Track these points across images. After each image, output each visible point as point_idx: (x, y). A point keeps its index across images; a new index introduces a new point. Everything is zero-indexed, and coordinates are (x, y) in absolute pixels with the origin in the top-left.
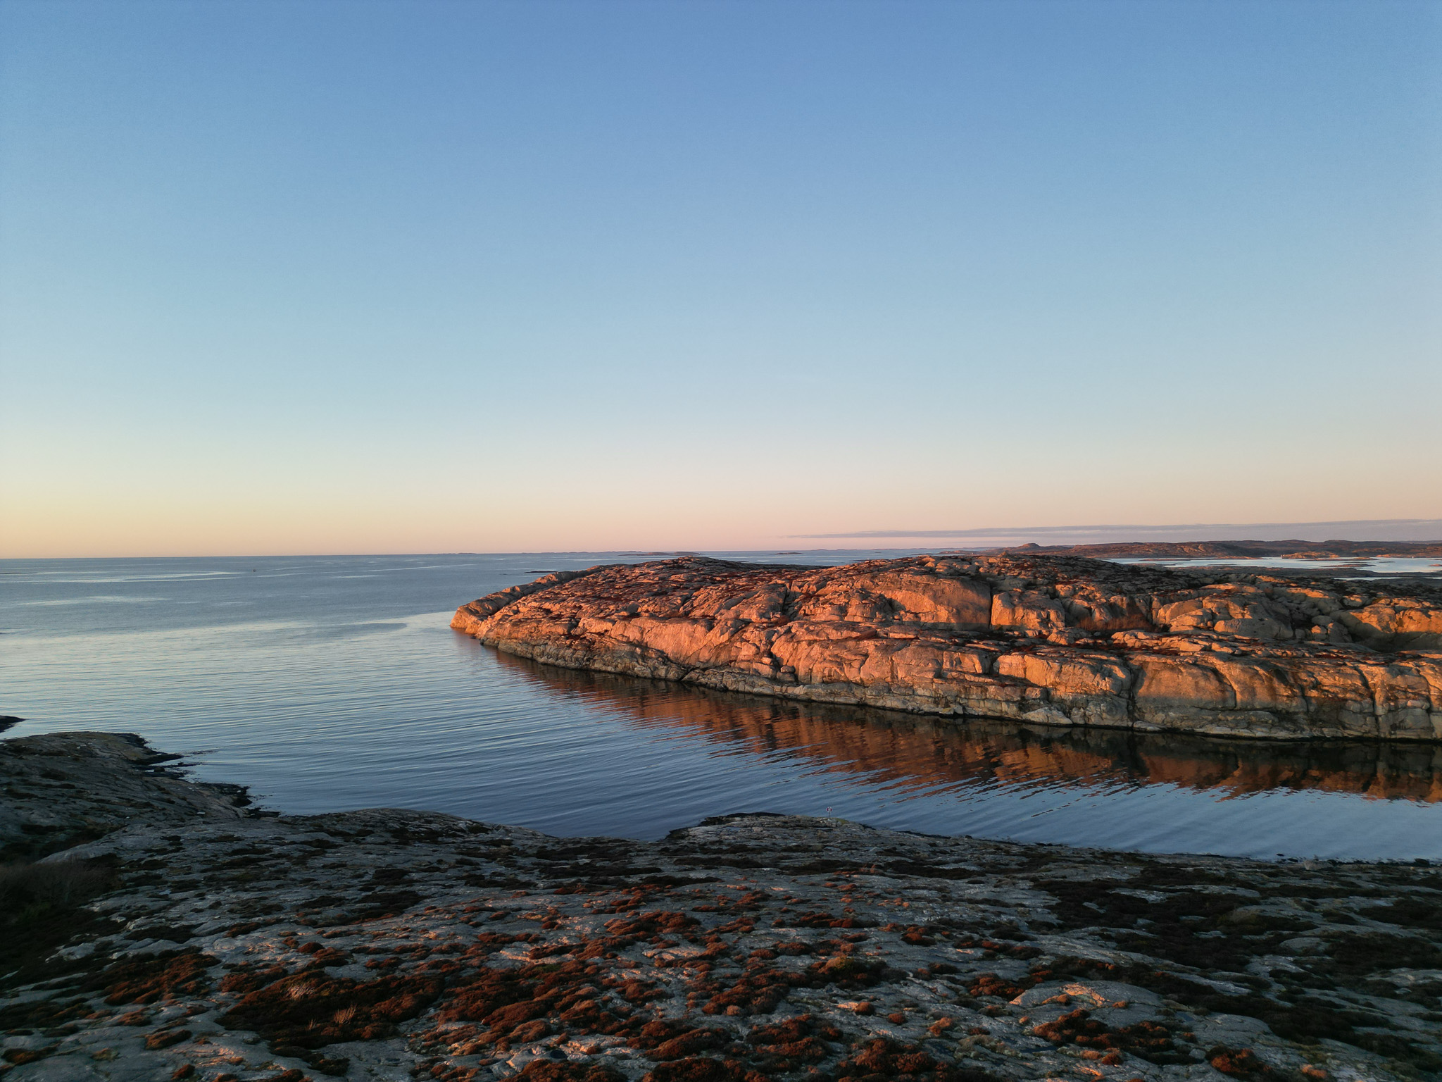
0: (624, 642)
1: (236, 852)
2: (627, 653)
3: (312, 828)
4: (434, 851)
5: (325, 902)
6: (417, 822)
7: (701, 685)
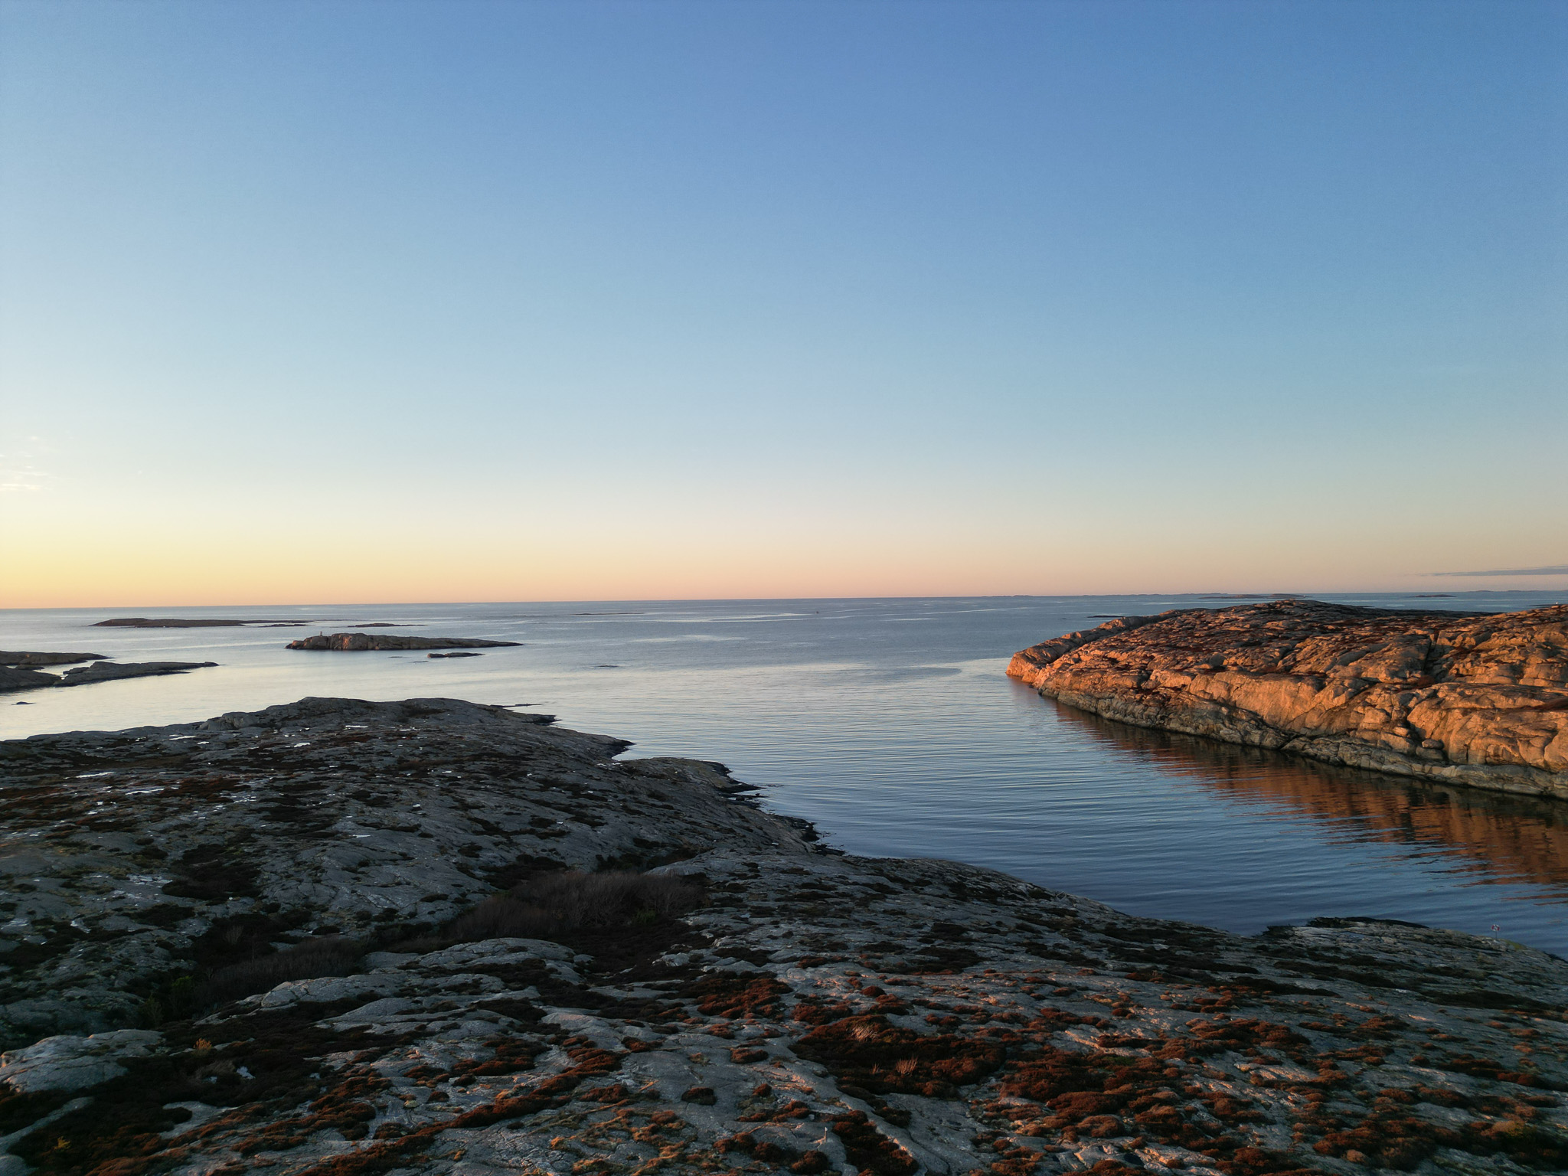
0: (1207, 700)
1: (805, 886)
2: (1210, 713)
3: (872, 871)
4: (993, 911)
5: (886, 947)
6: (975, 879)
7: (1308, 756)
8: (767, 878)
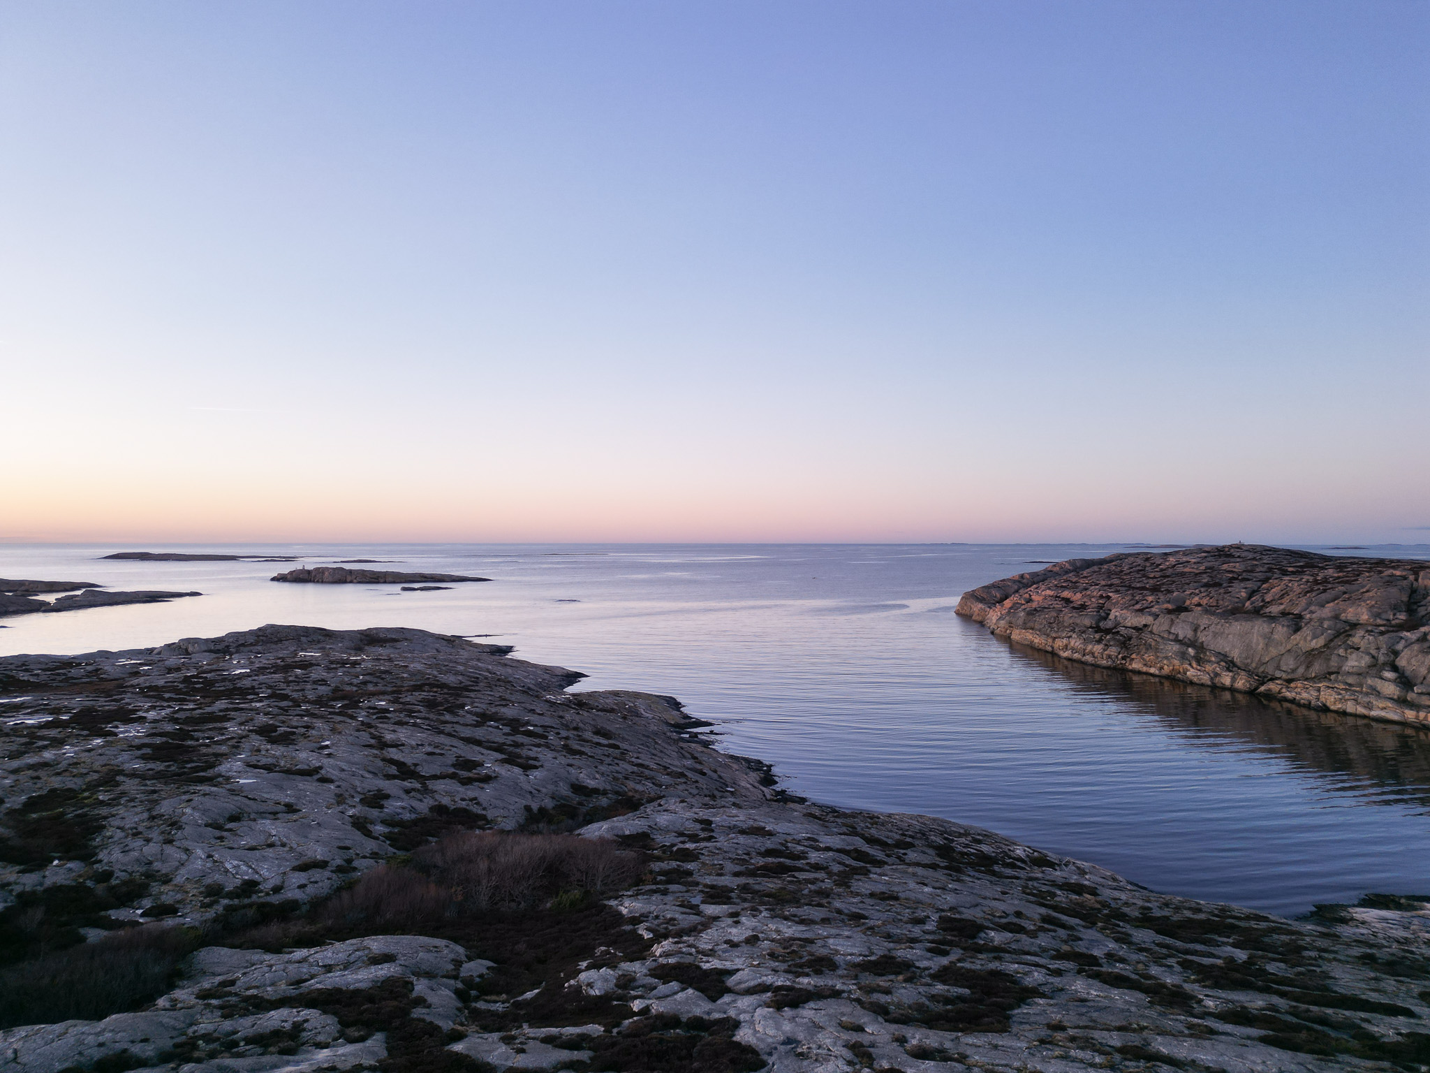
0: (1172, 641)
1: (769, 853)
2: (1176, 653)
3: (844, 829)
4: (1004, 893)
5: (886, 965)
6: (963, 840)
7: (1285, 699)
8: (722, 841)
